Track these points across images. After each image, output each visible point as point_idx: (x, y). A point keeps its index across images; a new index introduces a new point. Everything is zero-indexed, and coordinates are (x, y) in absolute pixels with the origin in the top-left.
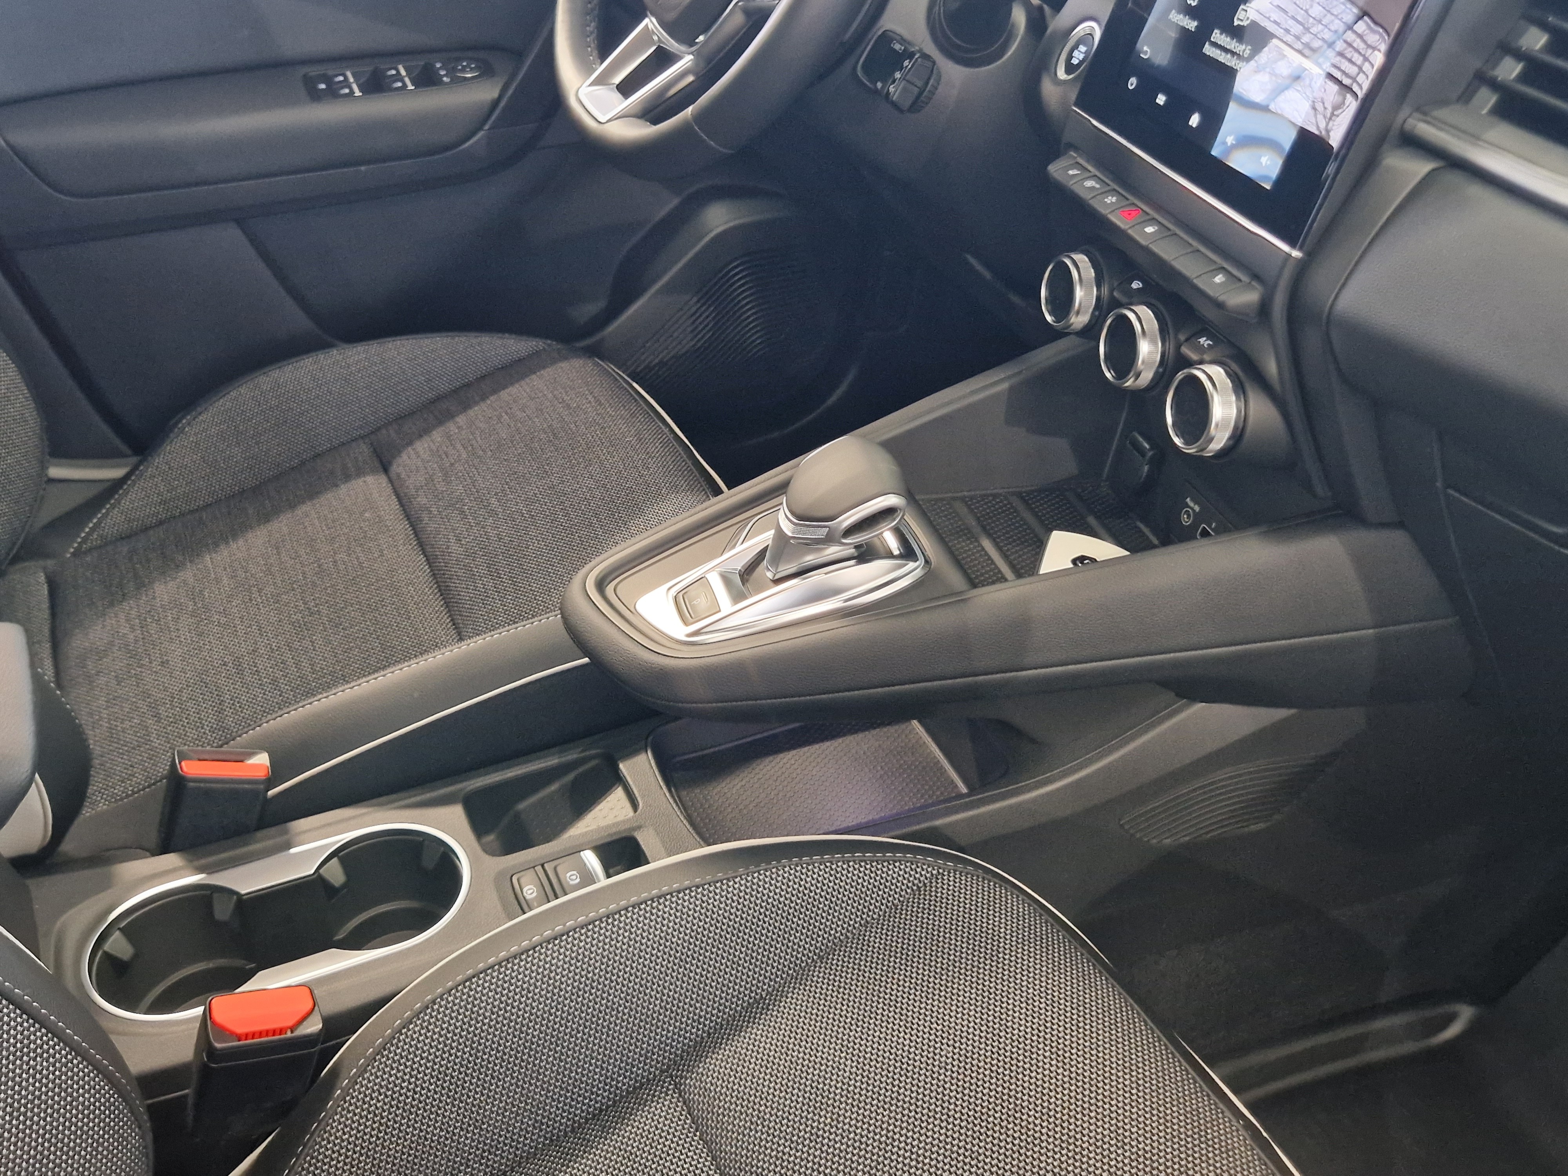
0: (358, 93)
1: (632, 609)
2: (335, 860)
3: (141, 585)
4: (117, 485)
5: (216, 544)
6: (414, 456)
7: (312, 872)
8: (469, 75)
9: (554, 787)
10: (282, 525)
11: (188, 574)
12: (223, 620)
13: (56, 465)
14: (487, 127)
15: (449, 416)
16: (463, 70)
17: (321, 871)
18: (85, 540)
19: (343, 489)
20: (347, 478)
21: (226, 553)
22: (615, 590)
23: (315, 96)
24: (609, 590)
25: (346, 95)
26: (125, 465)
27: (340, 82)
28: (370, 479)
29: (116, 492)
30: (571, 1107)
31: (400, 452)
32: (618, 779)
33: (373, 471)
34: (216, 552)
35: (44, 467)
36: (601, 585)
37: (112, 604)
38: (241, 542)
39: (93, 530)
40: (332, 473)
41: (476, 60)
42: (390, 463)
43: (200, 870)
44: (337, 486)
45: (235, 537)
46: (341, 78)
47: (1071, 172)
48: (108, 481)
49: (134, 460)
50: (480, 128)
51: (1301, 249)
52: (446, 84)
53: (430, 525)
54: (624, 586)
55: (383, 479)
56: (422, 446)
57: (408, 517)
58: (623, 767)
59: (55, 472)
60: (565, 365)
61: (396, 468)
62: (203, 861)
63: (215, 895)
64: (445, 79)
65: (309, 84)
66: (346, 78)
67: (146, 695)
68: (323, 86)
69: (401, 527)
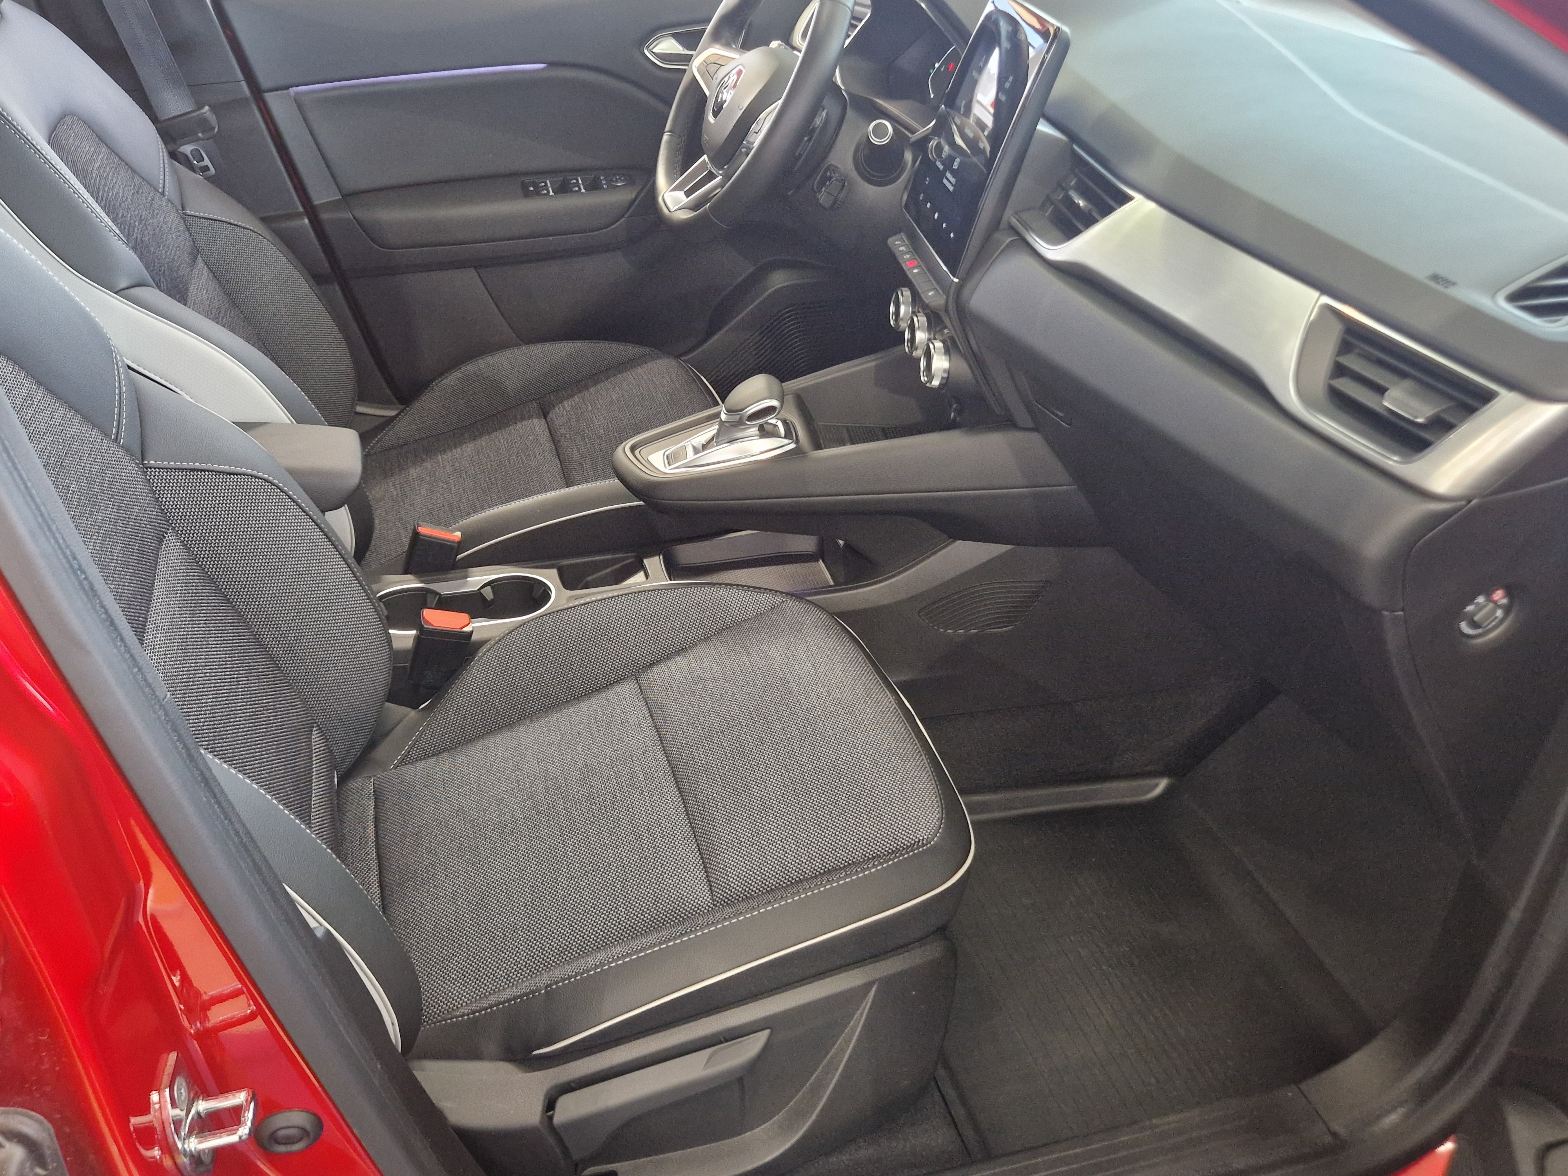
0: (551, 193)
1: (646, 460)
2: (489, 587)
3: (402, 469)
4: (392, 419)
5: (445, 451)
6: (562, 409)
7: (477, 589)
8: (620, 184)
9: (609, 570)
10: (483, 442)
11: (428, 465)
12: (445, 486)
13: (360, 405)
14: (627, 216)
15: (586, 388)
16: (617, 181)
17: (482, 591)
18: (372, 448)
19: (519, 425)
20: (523, 419)
21: (450, 455)
22: (640, 452)
23: (527, 195)
24: (637, 452)
25: (545, 194)
26: (397, 409)
27: (542, 186)
28: (535, 421)
29: (392, 422)
30: (585, 683)
31: (554, 406)
32: (642, 567)
33: (538, 417)
34: (444, 454)
35: (353, 406)
36: (633, 449)
37: (385, 478)
38: (459, 450)
39: (377, 442)
40: (515, 416)
41: (623, 175)
42: (548, 413)
43: (422, 582)
44: (516, 423)
45: (455, 447)
46: (543, 184)
47: (897, 243)
48: (386, 417)
49: (402, 407)
50: (623, 216)
51: (957, 278)
52: (606, 189)
53: (564, 443)
54: (645, 450)
55: (543, 421)
56: (567, 404)
57: (553, 440)
58: (646, 562)
59: (359, 409)
60: (660, 362)
61: (552, 415)
62: (423, 579)
63: (428, 595)
64: (604, 186)
65: (524, 187)
66: (546, 184)
67: (401, 519)
68: (532, 189)
69: (548, 445)
